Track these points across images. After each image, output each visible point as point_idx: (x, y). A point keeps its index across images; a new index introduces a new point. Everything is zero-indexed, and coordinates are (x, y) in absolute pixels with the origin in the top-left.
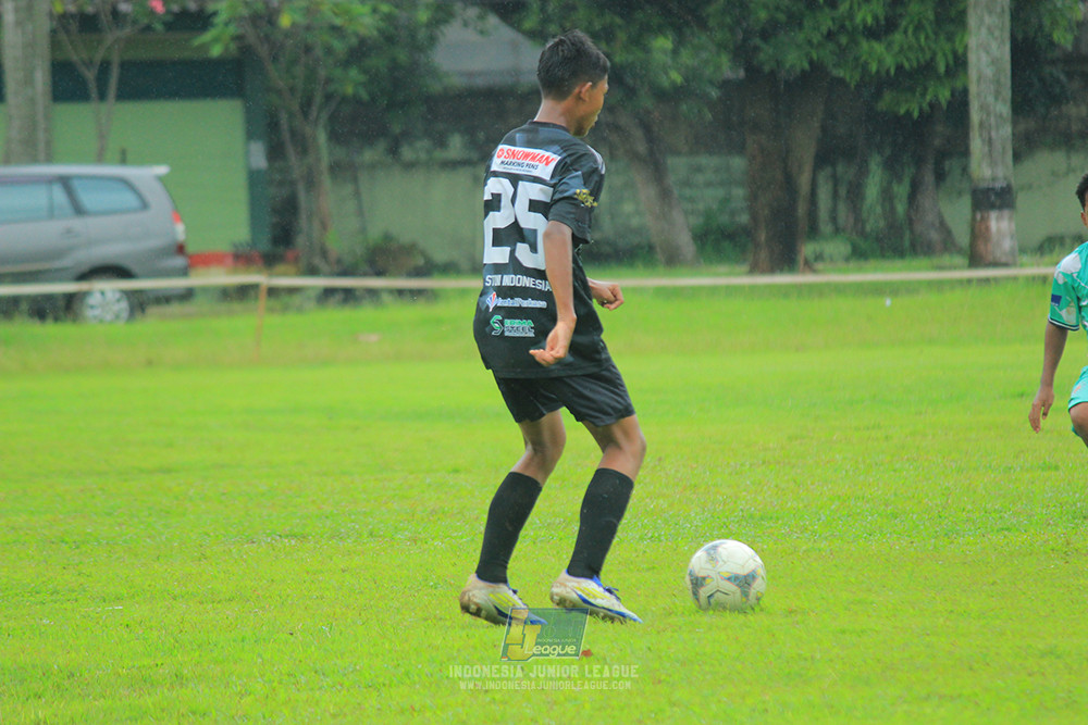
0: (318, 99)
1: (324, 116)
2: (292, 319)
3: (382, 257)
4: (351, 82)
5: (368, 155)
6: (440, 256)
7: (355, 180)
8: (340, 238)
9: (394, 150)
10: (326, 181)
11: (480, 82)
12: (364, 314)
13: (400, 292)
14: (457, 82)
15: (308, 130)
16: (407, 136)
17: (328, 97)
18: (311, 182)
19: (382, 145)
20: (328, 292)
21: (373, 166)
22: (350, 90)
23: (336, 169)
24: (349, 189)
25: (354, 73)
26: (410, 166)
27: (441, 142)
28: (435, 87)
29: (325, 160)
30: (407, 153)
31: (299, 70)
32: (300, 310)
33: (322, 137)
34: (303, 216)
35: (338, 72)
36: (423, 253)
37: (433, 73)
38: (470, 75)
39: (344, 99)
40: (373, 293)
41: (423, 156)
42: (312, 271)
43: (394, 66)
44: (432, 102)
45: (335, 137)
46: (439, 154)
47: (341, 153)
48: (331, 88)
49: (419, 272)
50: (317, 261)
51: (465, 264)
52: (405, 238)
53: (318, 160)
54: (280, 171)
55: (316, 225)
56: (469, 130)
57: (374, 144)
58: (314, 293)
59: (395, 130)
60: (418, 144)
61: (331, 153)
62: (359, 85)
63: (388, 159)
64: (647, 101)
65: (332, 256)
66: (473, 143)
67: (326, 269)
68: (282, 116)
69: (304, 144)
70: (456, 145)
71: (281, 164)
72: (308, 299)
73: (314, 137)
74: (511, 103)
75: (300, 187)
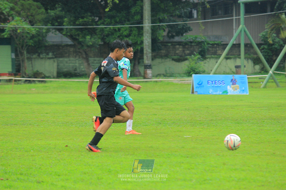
0: (25, 45)
1: (26, 49)
2: (19, 86)
3: (36, 75)
4: (31, 42)
5: (34, 56)
6: (47, 75)
7: (31, 61)
8: (29, 71)
9: (39, 55)
10: (26, 61)
11: (55, 43)
12: (32, 85)
13: (39, 81)
14: (51, 43)
15: (23, 51)
16: (42, 53)
17: (27, 45)
18: (23, 61)
19: (37, 54)
20: (26, 81)
21: (35, 58)
22: (30, 44)
23: (28, 58)
24: (30, 62)
25: (31, 41)
26: (42, 58)
27: (48, 54)
28: (47, 44)
29: (26, 57)
30: (41, 56)
31: (21, 40)
32: (21, 84)
33: (25, 53)
34: (22, 66)
35: (28, 41)
36: (43, 74)
37: (46, 41)
38: (53, 42)
39: (29, 46)
40: (34, 81)
41: (44, 57)
42: (23, 77)
43: (39, 40)
44: (46, 46)
45: (28, 52)
46: (47, 56)
47: (29, 55)
48: (27, 44)
49: (43, 78)
50: (24, 75)
51: (52, 77)
52: (40, 71)
53: (24, 57)
54: (17, 59)
55: (24, 69)
56: (53, 52)
57: (35, 54)
58: (23, 81)
59: (39, 52)
60: (43, 54)
61: (27, 55)
62: (32, 43)
63: (38, 57)
64: (85, 48)
65: (27, 74)
66: (53, 54)
67: (25, 77)
68: (18, 49)
69: (22, 54)
70: (50, 55)
71: (18, 57)
72: (22, 82)
73: (24, 52)
74: (61, 47)
75: (21, 62)
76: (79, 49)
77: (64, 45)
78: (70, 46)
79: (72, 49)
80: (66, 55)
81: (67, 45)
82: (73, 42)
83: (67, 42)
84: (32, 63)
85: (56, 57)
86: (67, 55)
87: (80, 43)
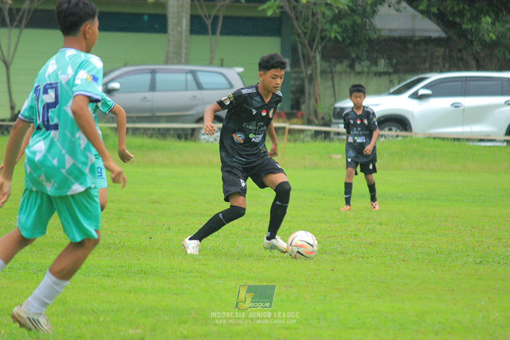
0: (317, 39)
1: (320, 47)
2: (299, 145)
4: (334, 32)
5: (339, 68)
7: (332, 79)
8: (324, 107)
9: (352, 66)
10: (319, 79)
11: (395, 34)
12: (334, 145)
14: (383, 33)
15: (312, 54)
16: (359, 58)
17: (322, 39)
18: (311, 79)
19: (346, 63)
20: (317, 133)
21: (340, 73)
22: (333, 35)
23: (324, 73)
24: (329, 83)
25: (335, 27)
26: (359, 73)
27: (375, 62)
28: (374, 36)
29: (318, 69)
30: (358, 67)
31: (309, 24)
32: (303, 141)
33: (318, 57)
34: (307, 94)
35: (328, 26)
37: (373, 29)
38: (391, 30)
39: (330, 39)
41: (365, 69)
42: (310, 122)
43: (355, 25)
44: (370, 41)
45: (324, 57)
46: (374, 69)
47: (326, 65)
48: (323, 34)
50: (313, 118)
53: (316, 68)
54: (297, 72)
55: (313, 100)
56: (390, 58)
57: (341, 62)
58: (309, 133)
59: (354, 56)
60: (363, 64)
61: (321, 65)
62: (338, 32)
63: (349, 70)
64: (477, 47)
65: (320, 116)
66: (390, 64)
67: (316, 122)
68: (300, 47)
69: (309, 62)
70: (382, 65)
71: (296, 69)
72: (307, 135)
73: (314, 58)
74: (411, 46)
75: (306, 81)
76: (460, 51)
77: (419, 40)
78: (437, 41)
79: (439, 52)
80: (423, 67)
81: (428, 40)
82: (445, 31)
83: (427, 31)
84: (334, 86)
85: (396, 71)
86: (427, 65)
87: (463, 34)
